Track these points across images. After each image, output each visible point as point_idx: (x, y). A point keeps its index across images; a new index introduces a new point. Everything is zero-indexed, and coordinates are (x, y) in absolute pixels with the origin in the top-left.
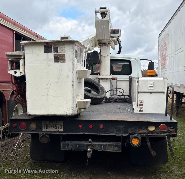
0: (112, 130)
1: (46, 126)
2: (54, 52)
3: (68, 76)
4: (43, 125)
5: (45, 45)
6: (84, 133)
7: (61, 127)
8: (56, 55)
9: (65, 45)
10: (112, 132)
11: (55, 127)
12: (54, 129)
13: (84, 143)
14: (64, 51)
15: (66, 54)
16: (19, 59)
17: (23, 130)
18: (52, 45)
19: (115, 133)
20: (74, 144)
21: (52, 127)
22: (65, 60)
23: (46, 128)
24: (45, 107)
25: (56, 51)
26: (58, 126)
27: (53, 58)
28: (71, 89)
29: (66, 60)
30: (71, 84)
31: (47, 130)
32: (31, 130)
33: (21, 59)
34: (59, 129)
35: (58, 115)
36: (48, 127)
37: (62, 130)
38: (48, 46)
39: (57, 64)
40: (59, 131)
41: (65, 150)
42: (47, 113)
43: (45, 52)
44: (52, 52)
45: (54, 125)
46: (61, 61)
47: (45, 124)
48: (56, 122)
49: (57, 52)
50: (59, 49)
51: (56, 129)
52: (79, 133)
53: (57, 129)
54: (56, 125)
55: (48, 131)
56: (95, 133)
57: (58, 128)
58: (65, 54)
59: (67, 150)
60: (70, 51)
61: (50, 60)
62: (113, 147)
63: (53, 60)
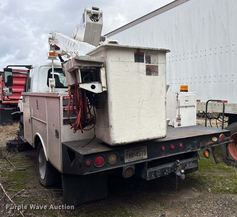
0: (189, 147)
1: (128, 155)
2: (146, 62)
3: (161, 92)
4: (125, 155)
5: (136, 52)
6: (166, 155)
7: (145, 153)
8: (148, 66)
9: (158, 54)
10: (189, 149)
11: (139, 155)
12: (137, 158)
13: (169, 166)
14: (157, 62)
15: (159, 65)
16: (100, 68)
17: (100, 166)
18: (144, 53)
19: (191, 149)
20: (159, 170)
21: (135, 155)
22: (157, 72)
23: (128, 158)
24: (137, 131)
25: (149, 61)
26: (141, 153)
27: (145, 69)
28: (164, 107)
29: (159, 73)
30: (165, 101)
31: (129, 160)
32: (110, 164)
33: (102, 68)
34: (142, 157)
35: (150, 139)
36: (131, 155)
37: (146, 157)
38: (139, 53)
39: (149, 77)
40: (144, 158)
41: (151, 179)
42: (138, 139)
43: (135, 61)
44: (143, 62)
45: (137, 152)
46: (154, 73)
47: (127, 153)
48: (140, 149)
49: (150, 63)
50: (152, 59)
51: (139, 157)
52: (162, 156)
53: (141, 157)
54: (139, 152)
55: (131, 161)
56: (175, 153)
57: (141, 155)
58: (157, 66)
59: (153, 178)
60: (163, 62)
61: (141, 72)
62: (191, 164)
63: (145, 73)
